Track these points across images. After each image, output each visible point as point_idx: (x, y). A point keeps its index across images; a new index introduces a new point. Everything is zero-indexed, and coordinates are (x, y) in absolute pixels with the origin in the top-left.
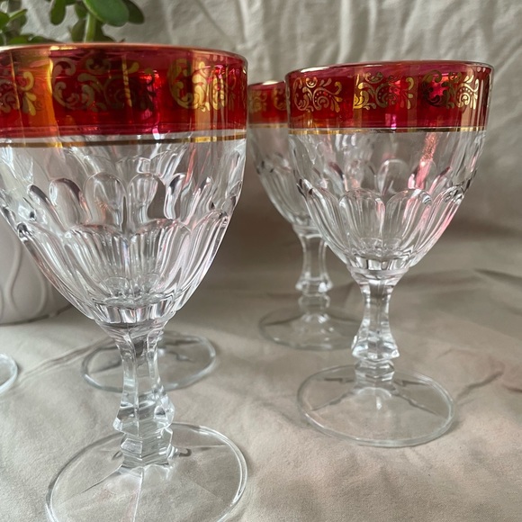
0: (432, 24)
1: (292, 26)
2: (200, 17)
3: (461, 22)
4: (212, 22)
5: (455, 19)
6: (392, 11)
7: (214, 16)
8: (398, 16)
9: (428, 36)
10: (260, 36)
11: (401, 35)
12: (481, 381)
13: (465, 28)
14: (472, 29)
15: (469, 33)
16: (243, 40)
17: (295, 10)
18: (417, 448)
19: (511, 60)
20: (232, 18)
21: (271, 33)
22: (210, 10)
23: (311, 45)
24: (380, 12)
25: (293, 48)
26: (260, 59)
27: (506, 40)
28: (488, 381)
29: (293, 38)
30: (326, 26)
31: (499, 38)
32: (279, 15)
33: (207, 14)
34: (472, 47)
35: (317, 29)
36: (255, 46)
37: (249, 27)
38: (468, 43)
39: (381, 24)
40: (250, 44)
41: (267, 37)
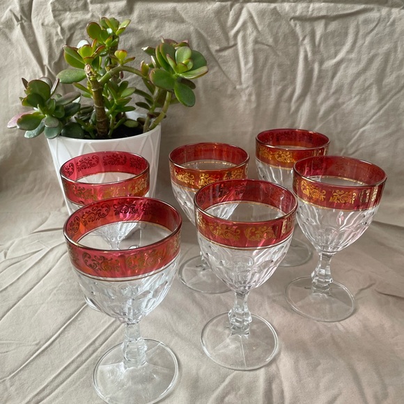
0: (349, 80)
1: (269, 76)
2: (216, 69)
3: (365, 80)
4: (223, 72)
5: (362, 78)
6: (327, 71)
7: (224, 68)
8: (330, 74)
9: (346, 86)
10: (251, 82)
11: (331, 83)
12: (365, 287)
13: (367, 83)
14: (371, 84)
15: (369, 87)
16: (241, 84)
17: (272, 67)
18: (341, 322)
19: (391, 102)
20: (235, 70)
21: (257, 80)
22: (222, 65)
23: (279, 88)
24: (320, 71)
25: (269, 88)
26: (250, 95)
27: (389, 91)
28: (369, 287)
29: (269, 83)
30: (289, 77)
31: (385, 90)
32: (262, 70)
33: (220, 67)
34: (370, 94)
35: (284, 79)
36: (248, 87)
37: (244, 76)
38: (368, 92)
39: (320, 77)
40: (244, 86)
41: (254, 83)
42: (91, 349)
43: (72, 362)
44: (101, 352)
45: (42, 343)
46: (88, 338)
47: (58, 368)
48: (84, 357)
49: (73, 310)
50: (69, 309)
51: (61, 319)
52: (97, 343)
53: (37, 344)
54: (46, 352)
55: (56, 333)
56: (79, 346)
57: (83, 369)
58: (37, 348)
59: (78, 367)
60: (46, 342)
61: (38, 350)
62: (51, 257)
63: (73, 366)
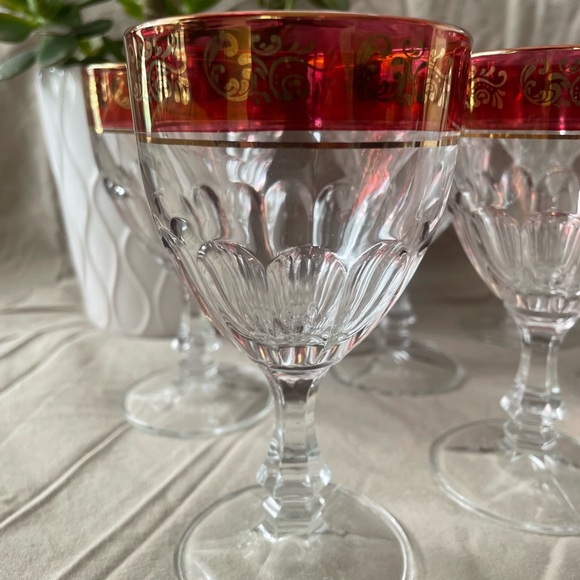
6: (561, 8)
24: (549, 9)
30: (492, 20)
32: (445, 7)
35: (483, 22)
39: (548, 20)
42: (157, 509)
43: (111, 539)
44: (186, 515)
45: (21, 499)
46: (144, 487)
47: (72, 553)
48: (141, 528)
49: (96, 434)
50: (88, 431)
51: (68, 449)
52: (171, 497)
53: (7, 502)
54: (33, 518)
55: (58, 477)
56: (122, 503)
57: (144, 555)
58: (6, 508)
59: (127, 553)
60: (33, 497)
61: (10, 513)
62: (37, 348)
63: (114, 550)
